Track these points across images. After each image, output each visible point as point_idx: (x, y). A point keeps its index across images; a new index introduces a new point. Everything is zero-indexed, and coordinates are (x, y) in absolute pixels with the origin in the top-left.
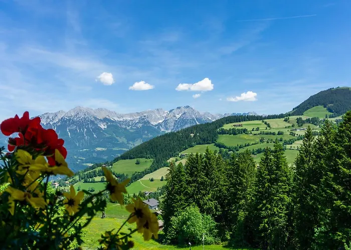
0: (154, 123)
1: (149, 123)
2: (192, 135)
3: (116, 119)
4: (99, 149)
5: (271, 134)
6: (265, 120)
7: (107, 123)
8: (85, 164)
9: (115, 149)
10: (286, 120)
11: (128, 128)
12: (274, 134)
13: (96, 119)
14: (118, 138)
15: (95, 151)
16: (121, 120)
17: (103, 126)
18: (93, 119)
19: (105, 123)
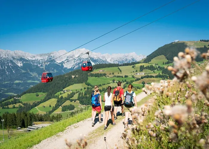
0: (59, 62)
1: (55, 61)
2: (73, 76)
3: (30, 59)
4: (17, 82)
5: (120, 77)
6: (120, 67)
7: (23, 62)
8: (6, 94)
9: (29, 81)
10: (133, 67)
11: (39, 65)
12: (122, 77)
13: (14, 58)
14: (31, 73)
15: (14, 83)
16: (34, 59)
17: (20, 64)
18: (12, 59)
19: (21, 62)
